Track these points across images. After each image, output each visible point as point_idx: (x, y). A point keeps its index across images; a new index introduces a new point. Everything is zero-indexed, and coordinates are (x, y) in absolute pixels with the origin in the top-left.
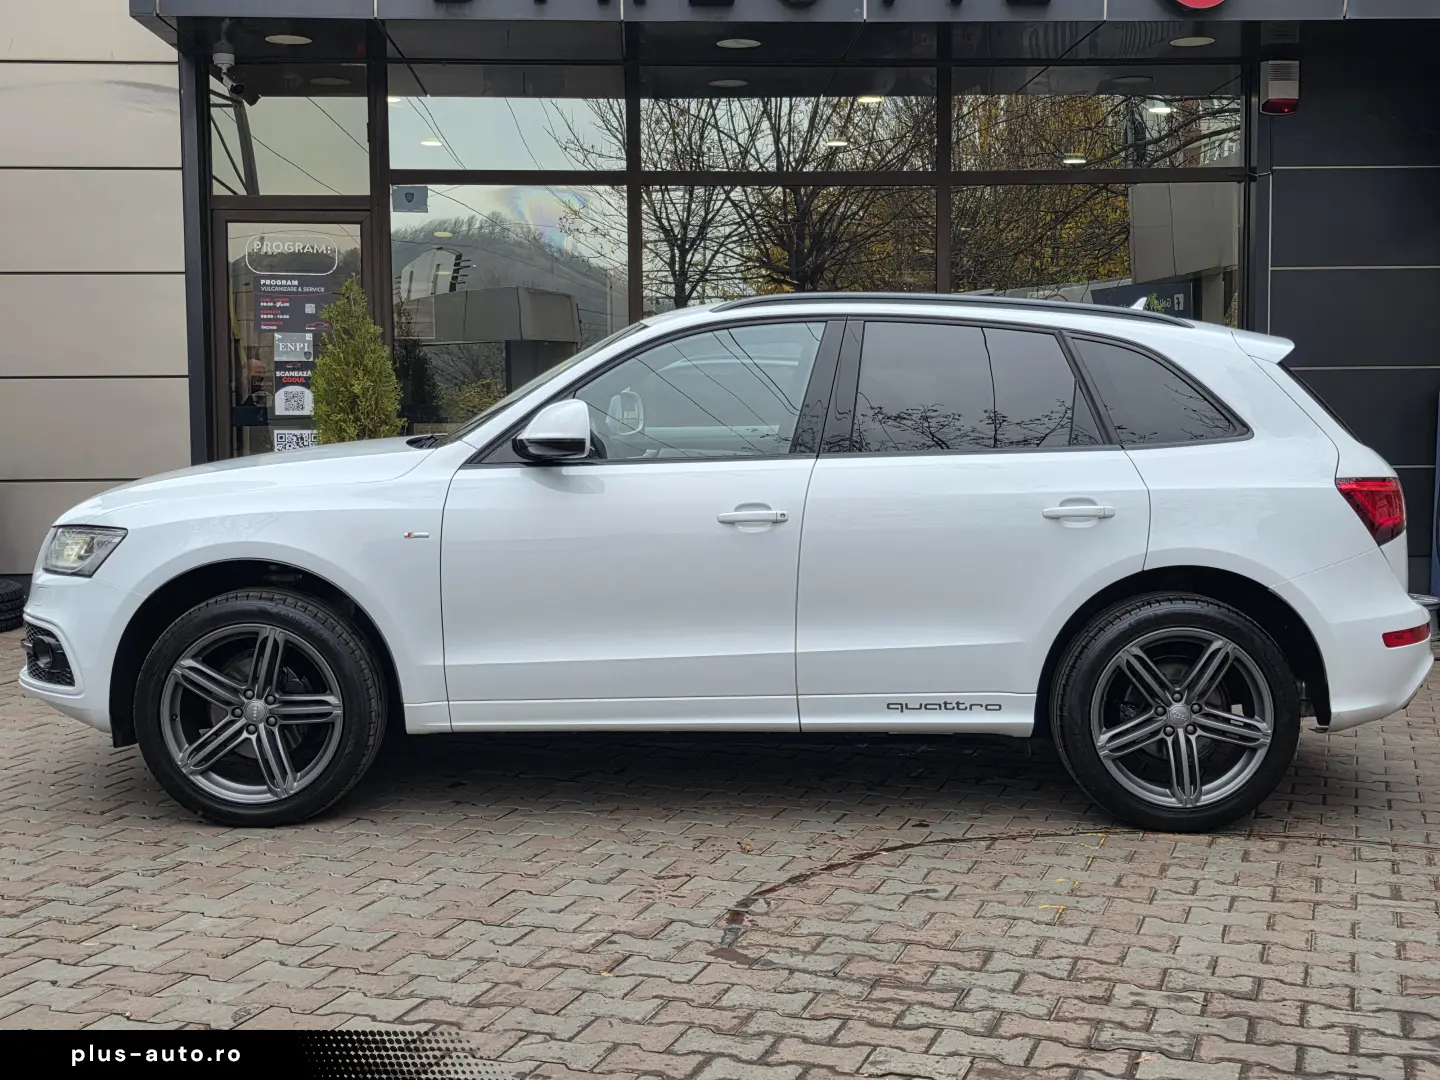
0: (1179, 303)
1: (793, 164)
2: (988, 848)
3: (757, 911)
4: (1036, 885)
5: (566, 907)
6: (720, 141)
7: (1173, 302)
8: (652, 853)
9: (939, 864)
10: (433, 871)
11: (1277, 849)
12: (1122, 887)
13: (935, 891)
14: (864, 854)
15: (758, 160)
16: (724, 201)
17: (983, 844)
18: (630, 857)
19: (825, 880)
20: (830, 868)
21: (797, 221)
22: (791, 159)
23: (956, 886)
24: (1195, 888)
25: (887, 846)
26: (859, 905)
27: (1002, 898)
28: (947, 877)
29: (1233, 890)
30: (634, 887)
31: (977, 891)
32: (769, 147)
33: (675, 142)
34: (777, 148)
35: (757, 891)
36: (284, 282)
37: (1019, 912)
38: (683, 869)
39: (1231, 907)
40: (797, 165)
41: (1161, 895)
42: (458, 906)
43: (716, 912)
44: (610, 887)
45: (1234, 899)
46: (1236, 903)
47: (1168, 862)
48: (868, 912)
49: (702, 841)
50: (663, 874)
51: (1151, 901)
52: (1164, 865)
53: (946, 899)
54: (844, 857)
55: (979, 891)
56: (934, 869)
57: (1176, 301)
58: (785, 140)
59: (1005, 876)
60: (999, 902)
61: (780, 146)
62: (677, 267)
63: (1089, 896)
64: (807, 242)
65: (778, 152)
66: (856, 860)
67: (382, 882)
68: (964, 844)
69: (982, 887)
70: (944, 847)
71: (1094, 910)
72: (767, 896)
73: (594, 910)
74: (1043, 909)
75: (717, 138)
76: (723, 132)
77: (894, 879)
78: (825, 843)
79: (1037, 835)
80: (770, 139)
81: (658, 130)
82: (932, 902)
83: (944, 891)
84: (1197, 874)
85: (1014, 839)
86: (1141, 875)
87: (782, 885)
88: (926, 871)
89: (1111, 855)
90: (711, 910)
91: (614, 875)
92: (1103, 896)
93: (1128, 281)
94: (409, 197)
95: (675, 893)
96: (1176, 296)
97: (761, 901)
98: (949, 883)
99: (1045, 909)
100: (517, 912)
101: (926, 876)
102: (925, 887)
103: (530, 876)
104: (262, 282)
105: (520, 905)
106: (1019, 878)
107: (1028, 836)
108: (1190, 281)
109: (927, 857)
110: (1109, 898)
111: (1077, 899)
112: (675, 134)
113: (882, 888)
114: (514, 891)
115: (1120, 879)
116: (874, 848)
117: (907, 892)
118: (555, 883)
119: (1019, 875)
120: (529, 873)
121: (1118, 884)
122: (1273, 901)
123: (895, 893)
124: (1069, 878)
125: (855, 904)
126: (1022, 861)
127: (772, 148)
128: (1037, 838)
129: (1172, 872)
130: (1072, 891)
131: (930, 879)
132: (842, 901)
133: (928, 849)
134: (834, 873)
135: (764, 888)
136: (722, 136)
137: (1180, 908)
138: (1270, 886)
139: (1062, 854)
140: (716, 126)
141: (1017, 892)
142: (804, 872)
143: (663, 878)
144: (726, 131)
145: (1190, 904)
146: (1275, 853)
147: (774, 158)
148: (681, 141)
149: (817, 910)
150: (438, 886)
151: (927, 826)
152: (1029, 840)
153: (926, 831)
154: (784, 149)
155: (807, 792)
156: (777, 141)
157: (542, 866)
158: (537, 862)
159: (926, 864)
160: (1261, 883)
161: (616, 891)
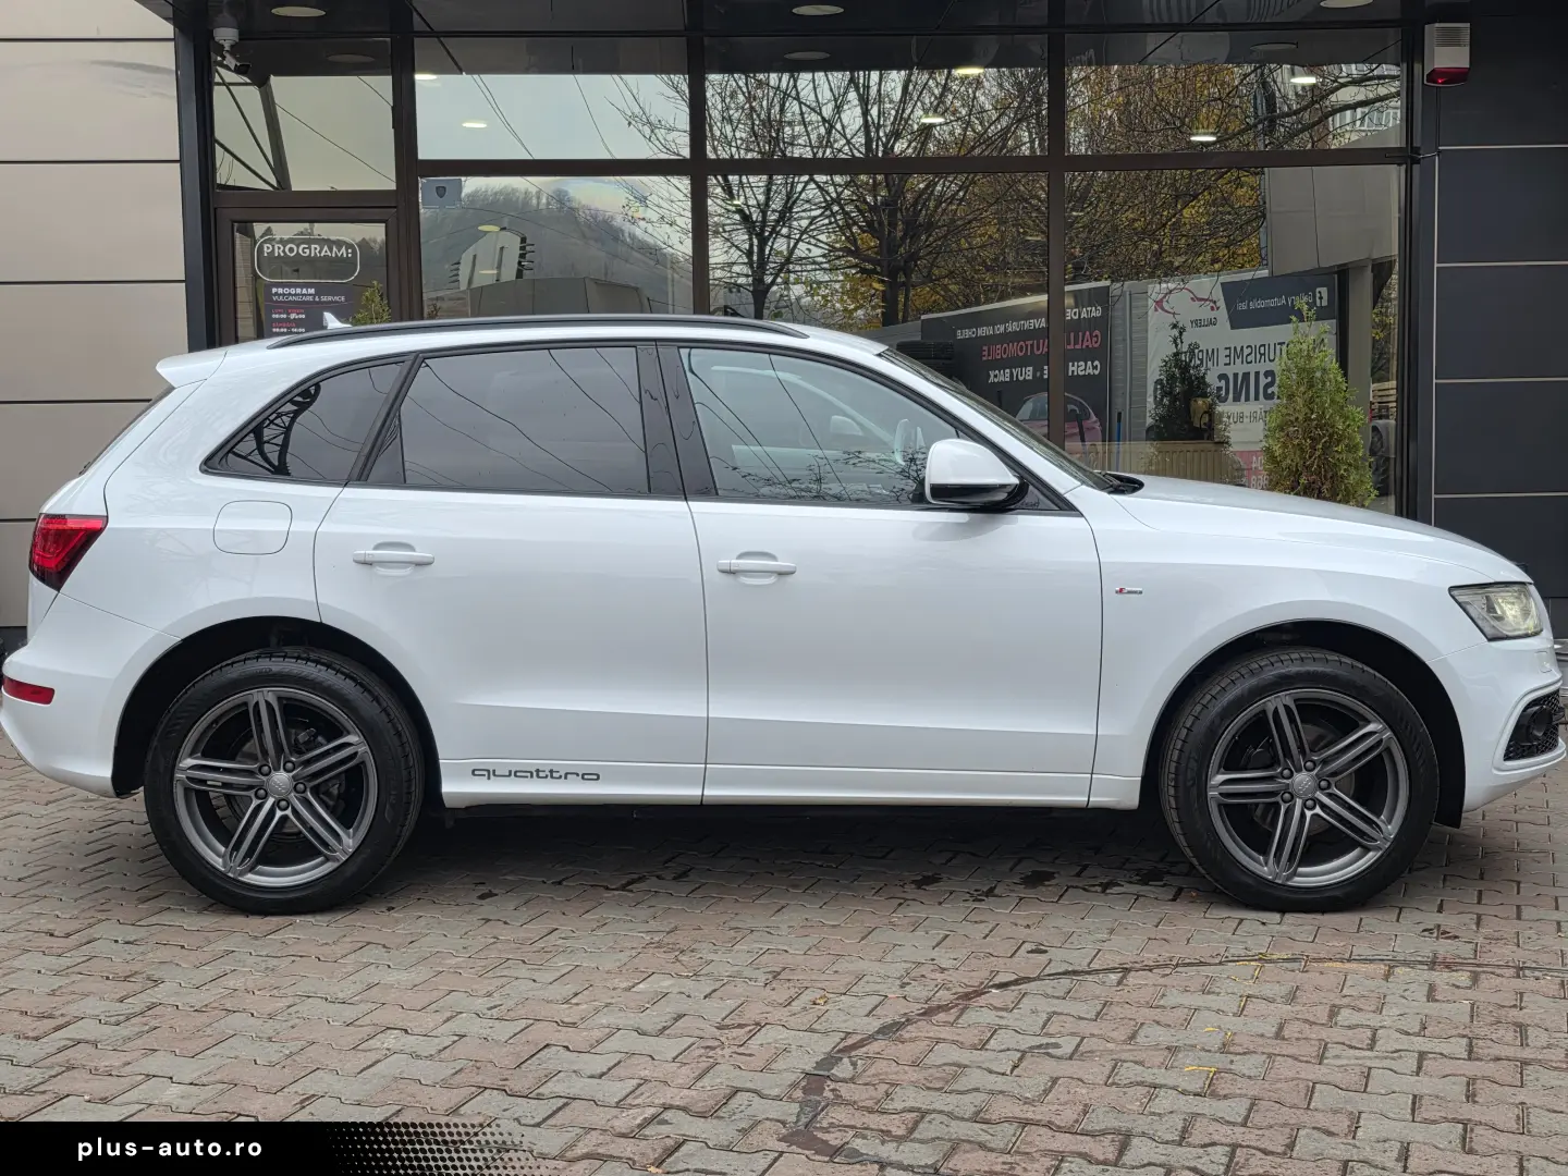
0: (1321, 298)
1: (884, 139)
2: (1120, 983)
3: (841, 1075)
4: (1180, 1037)
5: (610, 1069)
6: (802, 114)
7: (1314, 297)
8: (715, 991)
9: (1060, 1006)
10: (452, 1017)
11: (1468, 983)
12: (1284, 1039)
13: (1057, 1046)
14: (970, 993)
15: (845, 136)
16: (807, 183)
17: (1114, 977)
18: (689, 996)
19: (923, 1029)
20: (928, 1013)
21: (887, 205)
22: (881, 134)
23: (1083, 1038)
24: (1374, 1040)
25: (997, 980)
26: (966, 1066)
27: (1140, 1056)
28: (1070, 1025)
29: (1420, 1044)
30: (692, 1040)
31: (1109, 1045)
32: (857, 119)
33: (752, 116)
34: (866, 121)
35: (841, 1046)
36: (299, 290)
37: (1161, 1077)
38: (752, 1013)
39: (1419, 1068)
40: (888, 142)
41: (1333, 1050)
42: (478, 1068)
43: (792, 1077)
44: (662, 1041)
45: (1422, 1056)
46: (1425, 1063)
47: (1337, 1002)
48: (975, 1078)
49: (776, 975)
50: (727, 1022)
51: (1321, 1058)
52: (1334, 1006)
53: (1071, 1058)
54: (944, 996)
55: (1111, 1046)
56: (1055, 1013)
57: (1318, 295)
58: (874, 112)
59: (1142, 1024)
60: (1136, 1063)
61: (869, 118)
62: (755, 258)
63: (1245, 1053)
64: (900, 226)
65: (866, 125)
66: (960, 1001)
67: (389, 1031)
68: (1090, 978)
69: (1113, 1040)
70: (1065, 982)
71: (1252, 1074)
72: (853, 1053)
73: (643, 1074)
74: (1190, 1072)
75: (798, 111)
76: (805, 104)
77: (1006, 1027)
78: (923, 976)
79: (1177, 965)
80: (858, 111)
81: (733, 105)
82: (1053, 1062)
83: (1068, 1045)
84: (1375, 1021)
85: (1150, 970)
86: (1306, 1021)
87: (871, 1038)
88: (1045, 1016)
89: (1269, 994)
90: (785, 1074)
91: (669, 1024)
92: (1263, 1053)
93: (1264, 273)
94: (441, 191)
95: (741, 1050)
96: (1318, 290)
97: (846, 1060)
98: (1073, 1034)
99: (1191, 1073)
100: (549, 1077)
101: (1044, 1027)
102: (1045, 1040)
103: (567, 1025)
104: (274, 290)
105: (552, 1066)
106: (1159, 1027)
107: (1166, 966)
108: (1335, 273)
109: (1047, 996)
110: (1270, 1056)
111: (1231, 1057)
112: (752, 108)
113: (992, 1041)
114: (547, 1046)
115: (1281, 1028)
116: (982, 983)
117: (1023, 1047)
118: (597, 1034)
119: (1158, 1023)
120: (566, 1020)
121: (1279, 1035)
122: (1470, 1059)
123: (1008, 1050)
124: (1219, 1027)
125: (959, 1066)
126: (1162, 1003)
127: (860, 121)
128: (1179, 969)
129: (1345, 1016)
130: (1224, 1045)
131: (1052, 1029)
132: (945, 1061)
133: (1047, 986)
134: (935, 1019)
135: (850, 1042)
136: (804, 109)
137: (1357, 1070)
138: (1464, 1036)
139: (1209, 993)
140: (797, 98)
141: (1156, 1047)
142: (897, 1018)
143: (727, 1027)
144: (808, 103)
145: (1369, 1063)
146: (1467, 988)
147: (861, 134)
148: (759, 116)
149: (914, 1075)
150: (456, 1038)
151: (1046, 952)
152: (1168, 971)
153: (1043, 958)
154: (873, 122)
155: (900, 904)
156: (866, 113)
157: (583, 1010)
158: (577, 1004)
159: (1046, 1006)
160: (1454, 1032)
161: (668, 1047)
